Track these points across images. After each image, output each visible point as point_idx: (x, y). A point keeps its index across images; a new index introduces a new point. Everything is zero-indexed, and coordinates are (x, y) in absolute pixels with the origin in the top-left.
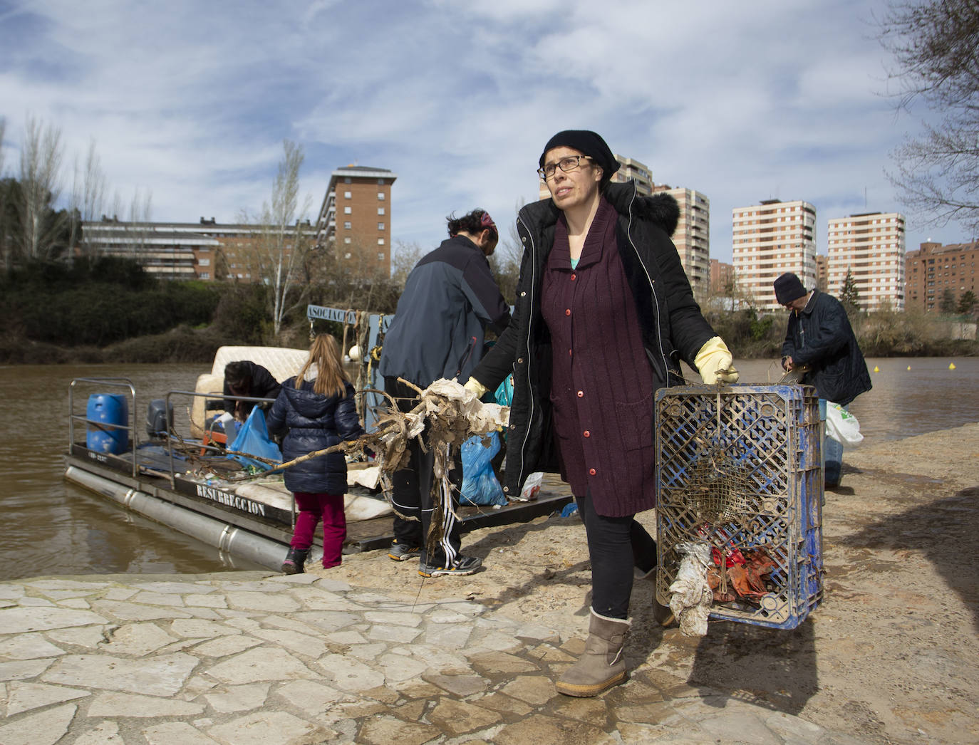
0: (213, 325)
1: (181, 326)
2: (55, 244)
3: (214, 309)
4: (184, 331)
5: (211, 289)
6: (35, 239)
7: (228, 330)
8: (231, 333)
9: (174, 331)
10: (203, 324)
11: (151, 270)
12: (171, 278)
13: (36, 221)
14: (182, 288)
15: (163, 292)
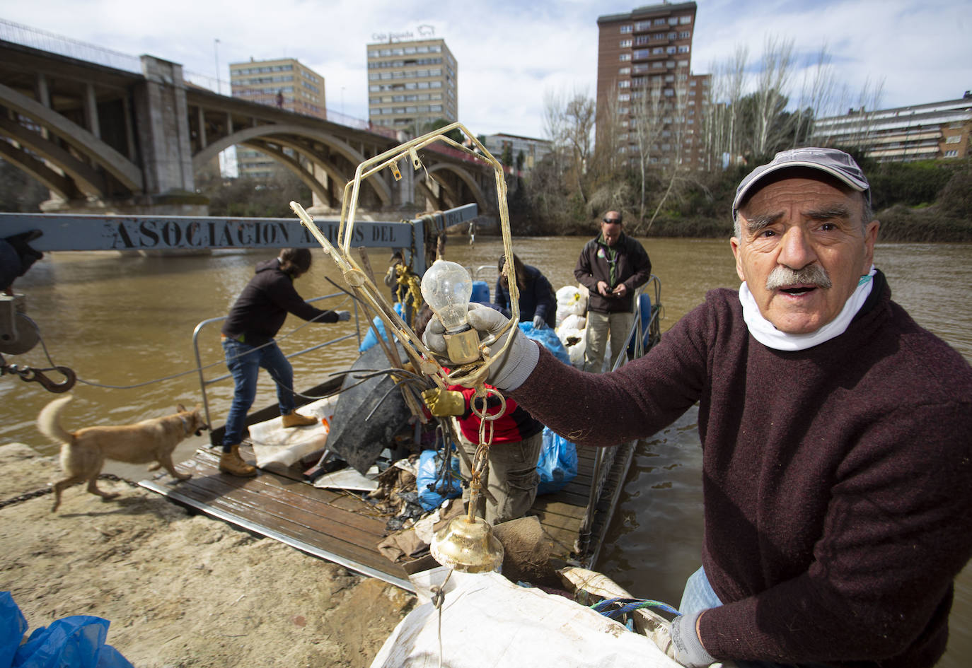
0: (936, 205)
1: (896, 206)
2: (779, 141)
3: (942, 187)
4: (897, 211)
5: (944, 167)
6: (763, 139)
7: (955, 208)
8: (959, 211)
9: (887, 211)
10: (925, 204)
11: (873, 155)
12: (894, 160)
13: (765, 123)
14: (906, 168)
15: (882, 175)
